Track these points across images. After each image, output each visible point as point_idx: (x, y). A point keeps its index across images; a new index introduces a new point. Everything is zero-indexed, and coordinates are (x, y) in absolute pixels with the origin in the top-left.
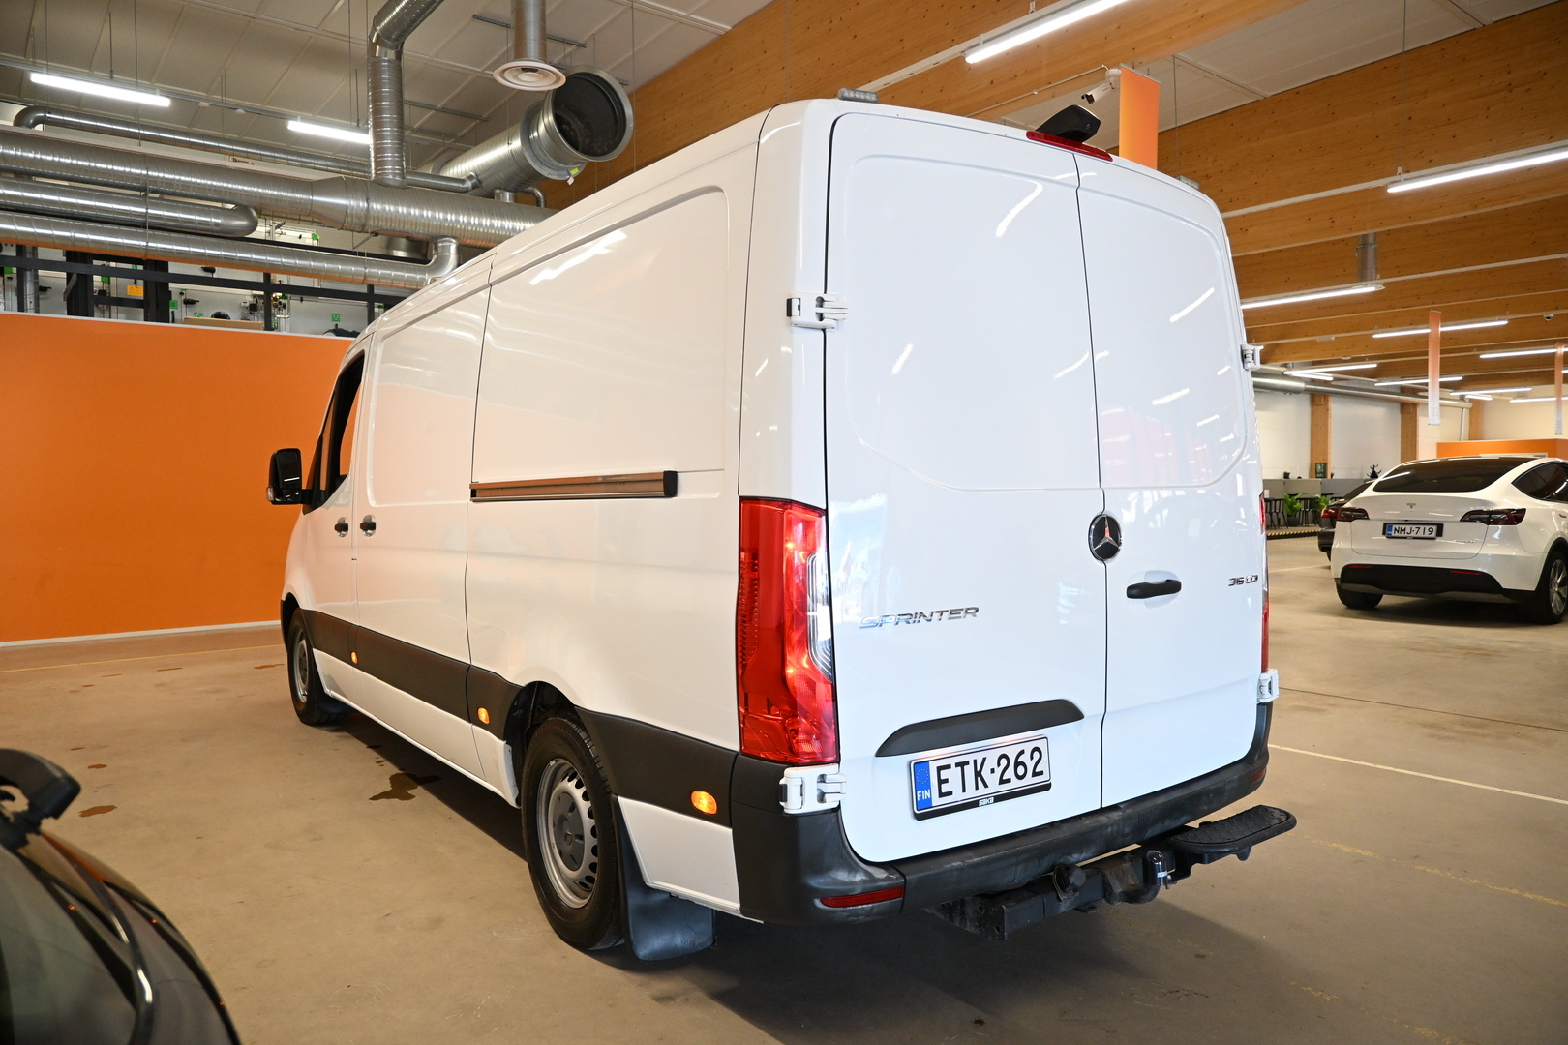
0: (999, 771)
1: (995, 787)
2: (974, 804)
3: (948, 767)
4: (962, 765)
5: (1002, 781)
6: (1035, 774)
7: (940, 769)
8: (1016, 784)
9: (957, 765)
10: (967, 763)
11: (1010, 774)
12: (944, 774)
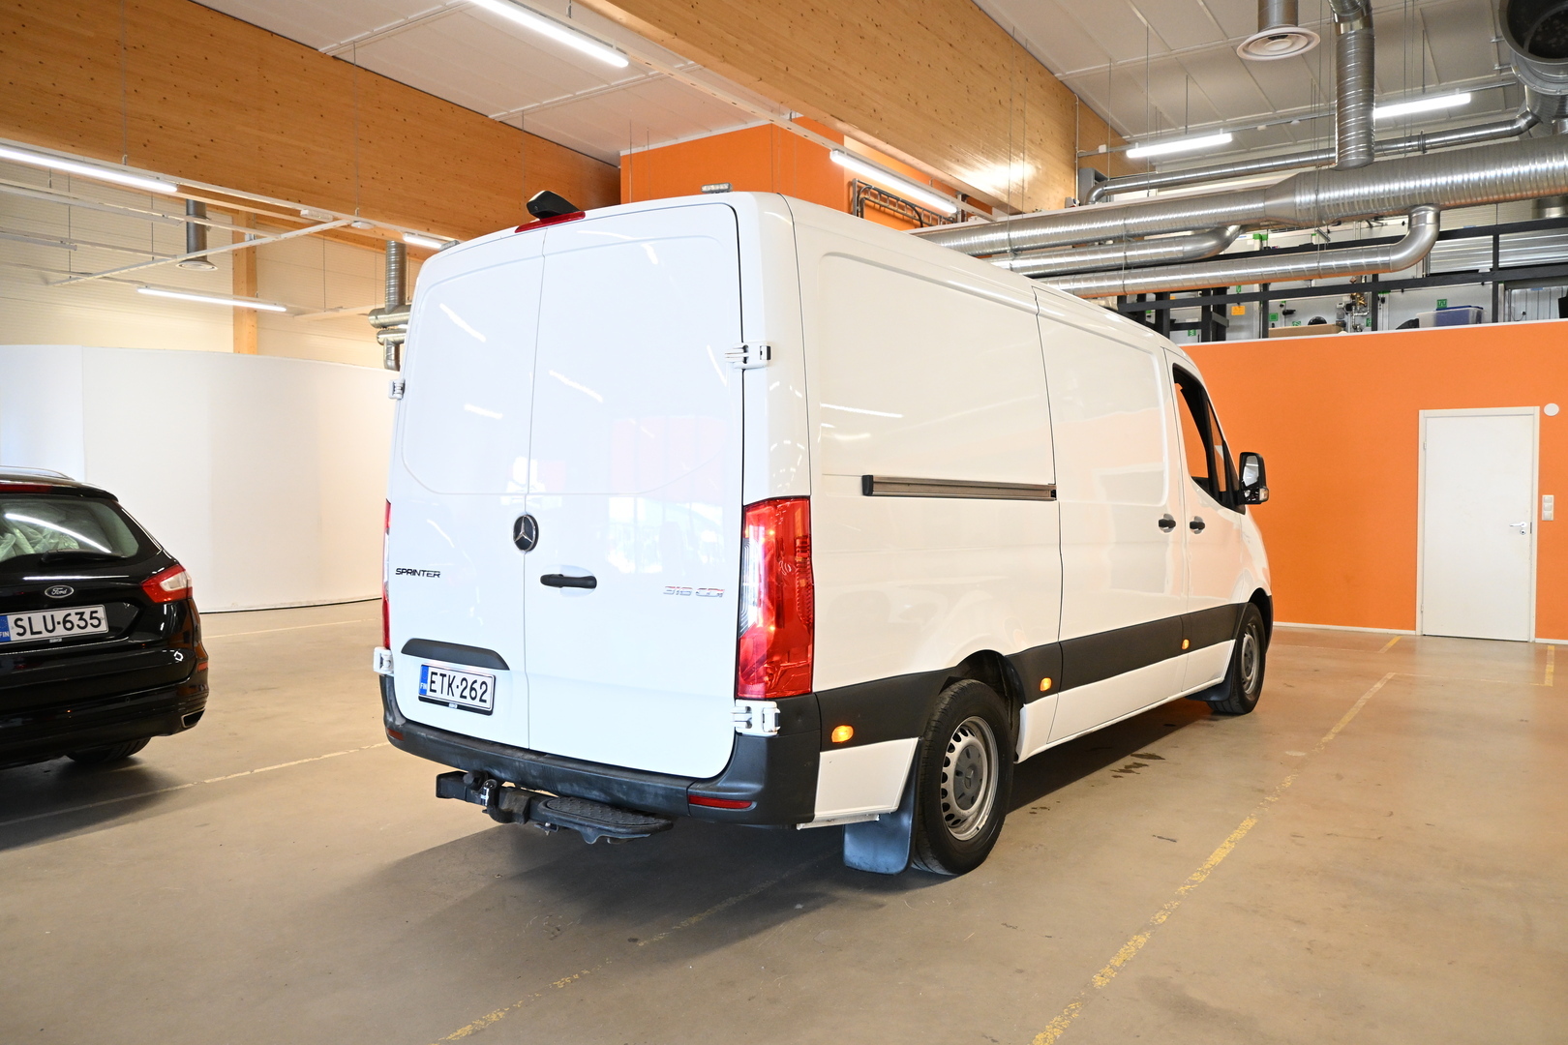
0: (461, 688)
1: (457, 699)
2: (446, 704)
3: (436, 674)
4: (443, 676)
5: (462, 696)
6: (481, 700)
7: (433, 673)
8: (468, 702)
9: (441, 675)
10: (445, 675)
11: (466, 693)
12: (434, 678)
